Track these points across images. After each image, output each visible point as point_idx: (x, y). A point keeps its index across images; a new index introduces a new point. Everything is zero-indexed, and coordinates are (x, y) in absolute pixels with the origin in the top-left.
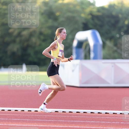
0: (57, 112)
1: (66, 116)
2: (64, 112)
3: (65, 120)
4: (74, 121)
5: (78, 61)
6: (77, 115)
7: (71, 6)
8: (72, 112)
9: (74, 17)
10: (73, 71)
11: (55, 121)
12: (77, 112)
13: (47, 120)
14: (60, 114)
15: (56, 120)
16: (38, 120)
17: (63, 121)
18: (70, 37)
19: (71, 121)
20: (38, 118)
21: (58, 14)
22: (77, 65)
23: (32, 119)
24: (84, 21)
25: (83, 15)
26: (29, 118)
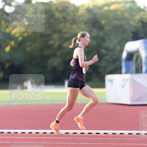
0: (106, 134)
1: (116, 138)
2: (114, 134)
3: (116, 143)
4: (126, 144)
5: (128, 76)
6: (129, 137)
7: (119, 13)
8: (124, 134)
9: (122, 26)
10: (123, 87)
11: (104, 144)
12: (129, 134)
13: (95, 144)
14: (110, 136)
15: (106, 143)
16: (85, 143)
17: (114, 144)
18: (118, 48)
19: (123, 144)
20: (85, 141)
21: (103, 22)
22: (127, 80)
23: (78, 142)
24: (134, 30)
25: (132, 23)
26: (75, 142)
